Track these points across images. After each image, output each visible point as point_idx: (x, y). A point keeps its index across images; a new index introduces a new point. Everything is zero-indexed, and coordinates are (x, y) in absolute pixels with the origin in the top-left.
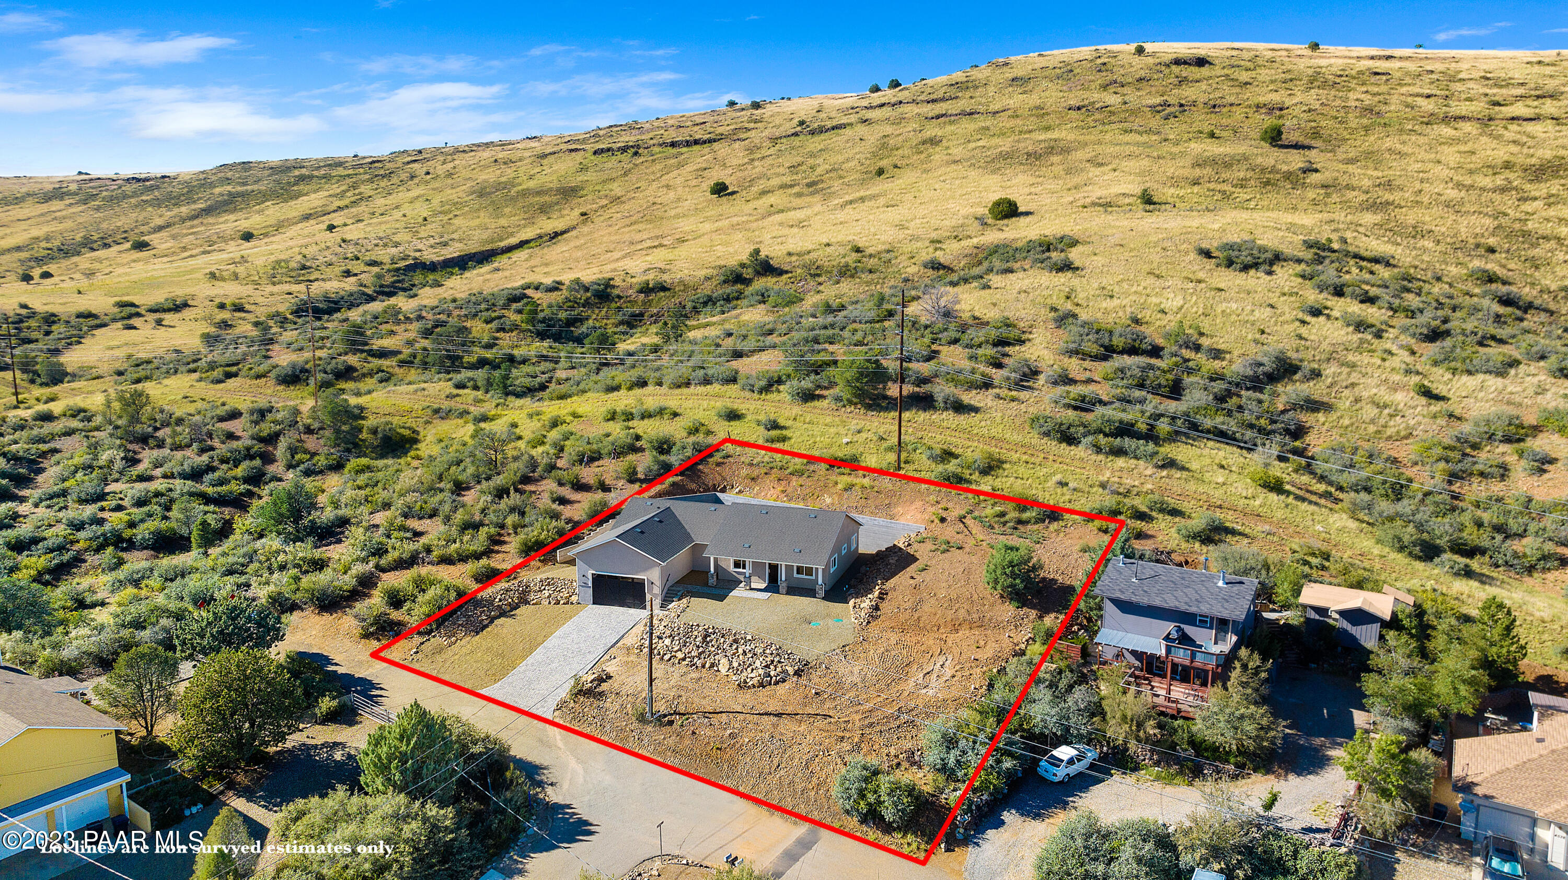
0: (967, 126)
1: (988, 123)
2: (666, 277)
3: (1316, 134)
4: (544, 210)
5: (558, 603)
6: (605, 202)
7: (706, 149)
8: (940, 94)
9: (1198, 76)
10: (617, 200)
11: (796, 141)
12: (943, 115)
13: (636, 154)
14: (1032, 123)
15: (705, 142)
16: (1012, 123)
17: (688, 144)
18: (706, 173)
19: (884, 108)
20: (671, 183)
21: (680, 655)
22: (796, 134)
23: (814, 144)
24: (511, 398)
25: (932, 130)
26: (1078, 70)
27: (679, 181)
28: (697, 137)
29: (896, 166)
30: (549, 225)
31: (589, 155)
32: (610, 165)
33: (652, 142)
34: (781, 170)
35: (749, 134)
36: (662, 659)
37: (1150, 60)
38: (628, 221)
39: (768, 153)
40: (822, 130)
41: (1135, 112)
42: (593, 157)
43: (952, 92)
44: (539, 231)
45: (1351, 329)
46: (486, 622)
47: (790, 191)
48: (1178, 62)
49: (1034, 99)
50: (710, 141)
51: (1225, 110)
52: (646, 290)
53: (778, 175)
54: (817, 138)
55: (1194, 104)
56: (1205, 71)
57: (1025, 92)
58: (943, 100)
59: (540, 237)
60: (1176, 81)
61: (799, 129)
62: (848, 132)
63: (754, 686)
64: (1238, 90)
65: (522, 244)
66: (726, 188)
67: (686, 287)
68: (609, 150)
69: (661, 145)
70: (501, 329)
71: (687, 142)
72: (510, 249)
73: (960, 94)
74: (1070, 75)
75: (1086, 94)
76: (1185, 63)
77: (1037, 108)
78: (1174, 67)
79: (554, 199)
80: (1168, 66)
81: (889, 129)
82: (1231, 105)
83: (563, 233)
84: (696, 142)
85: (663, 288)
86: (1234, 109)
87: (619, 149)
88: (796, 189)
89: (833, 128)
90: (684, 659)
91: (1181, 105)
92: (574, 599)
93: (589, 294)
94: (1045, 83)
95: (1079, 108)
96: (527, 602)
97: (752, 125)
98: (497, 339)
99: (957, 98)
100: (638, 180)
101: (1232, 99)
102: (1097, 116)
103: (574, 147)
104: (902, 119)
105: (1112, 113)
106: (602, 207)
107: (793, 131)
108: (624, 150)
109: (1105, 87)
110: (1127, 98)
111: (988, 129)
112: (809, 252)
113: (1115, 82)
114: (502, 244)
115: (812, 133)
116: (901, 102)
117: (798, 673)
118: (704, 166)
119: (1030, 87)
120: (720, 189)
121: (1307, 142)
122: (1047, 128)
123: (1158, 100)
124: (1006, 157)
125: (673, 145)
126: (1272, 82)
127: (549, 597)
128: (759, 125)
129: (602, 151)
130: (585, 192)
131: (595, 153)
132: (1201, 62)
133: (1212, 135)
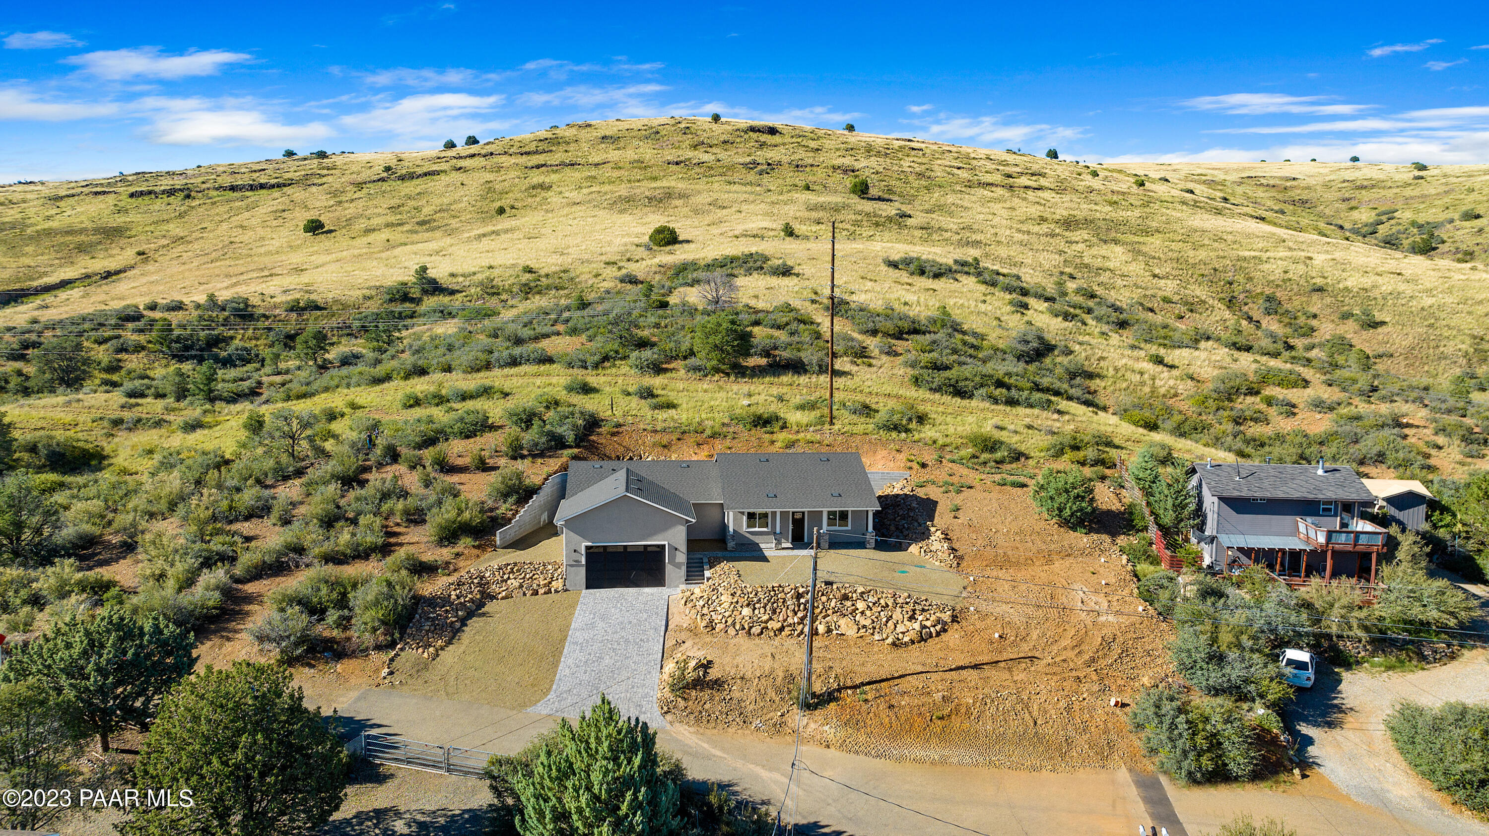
0: (576, 175)
1: (593, 173)
2: (313, 297)
3: (890, 191)
4: (82, 249)
5: (536, 593)
6: (165, 242)
7: (276, 193)
8: (532, 147)
9: (773, 142)
10: (179, 240)
11: (385, 186)
12: (543, 166)
13: (188, 197)
14: (638, 174)
15: (273, 186)
16: (616, 174)
17: (252, 188)
18: (285, 214)
19: (476, 158)
20: (245, 223)
21: (774, 625)
22: (382, 180)
23: (409, 187)
24: (219, 405)
25: (537, 178)
26: (664, 132)
27: (253, 222)
28: (262, 181)
29: (513, 207)
30: (99, 265)
31: (124, 197)
32: (157, 207)
33: (204, 186)
34: (379, 210)
35: (324, 180)
36: (749, 633)
37: (726, 127)
38: (206, 259)
39: (356, 196)
40: (411, 176)
41: (731, 167)
42: (130, 200)
43: (543, 146)
44: (84, 271)
45: (1060, 319)
46: (458, 625)
47: (400, 228)
48: (753, 129)
49: (630, 154)
50: (279, 186)
51: (808, 169)
52: (295, 308)
53: (379, 215)
54: (407, 184)
55: (779, 163)
56: (776, 139)
57: (619, 149)
58: (536, 152)
59: (88, 276)
60: (757, 145)
61: (385, 174)
62: (442, 177)
63: (913, 642)
64: (811, 154)
65: (64, 284)
66: (322, 226)
67: (345, 306)
68: (150, 193)
69: (217, 189)
70: (122, 349)
71: (251, 186)
72: (48, 289)
73: (554, 148)
74: (658, 136)
75: (680, 152)
76: (759, 131)
77: (638, 161)
78: (751, 133)
79: (94, 238)
80: (746, 132)
81: (489, 176)
82: (812, 165)
83: (118, 272)
84: (262, 186)
85: (317, 308)
86: (815, 169)
87: (163, 192)
88: (406, 228)
89: (426, 174)
90: (782, 629)
91: (769, 164)
92: (557, 584)
93: (226, 313)
94: (636, 142)
95: (677, 163)
96: (493, 597)
97: (325, 172)
98: (120, 360)
99: (551, 151)
100: (201, 221)
101: (810, 161)
102: (697, 170)
103: (99, 189)
104: (499, 168)
105: (710, 168)
106: (164, 247)
107: (379, 177)
108: (171, 192)
109: (695, 147)
110: (719, 156)
111: (595, 178)
112: (474, 274)
113: (703, 143)
114: (35, 284)
115: (402, 178)
116: (492, 154)
117: (954, 619)
118: (280, 208)
119: (622, 144)
120: (315, 227)
121: (886, 196)
122: (655, 179)
123: (748, 159)
124: (629, 200)
125: (233, 188)
126: (838, 150)
127: (521, 586)
128: (333, 172)
129: (142, 194)
130: (133, 233)
131: (132, 195)
132: (772, 131)
133: (807, 188)
